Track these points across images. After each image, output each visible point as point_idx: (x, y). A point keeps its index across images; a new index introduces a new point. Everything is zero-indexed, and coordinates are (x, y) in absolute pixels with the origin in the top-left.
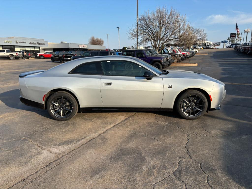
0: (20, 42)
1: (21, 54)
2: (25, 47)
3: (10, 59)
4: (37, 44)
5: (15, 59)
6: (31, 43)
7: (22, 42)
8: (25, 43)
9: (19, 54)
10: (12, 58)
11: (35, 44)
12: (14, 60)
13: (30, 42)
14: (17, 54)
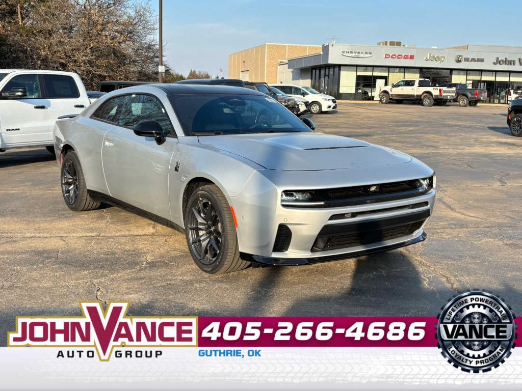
0: (467, 60)
1: (453, 92)
2: (481, 72)
3: (422, 104)
4: (517, 63)
5: (434, 105)
6: (498, 62)
7: (473, 60)
8: (482, 60)
9: (445, 92)
10: (427, 102)
11: (512, 63)
12: (433, 107)
13: (498, 58)
14: (440, 91)
